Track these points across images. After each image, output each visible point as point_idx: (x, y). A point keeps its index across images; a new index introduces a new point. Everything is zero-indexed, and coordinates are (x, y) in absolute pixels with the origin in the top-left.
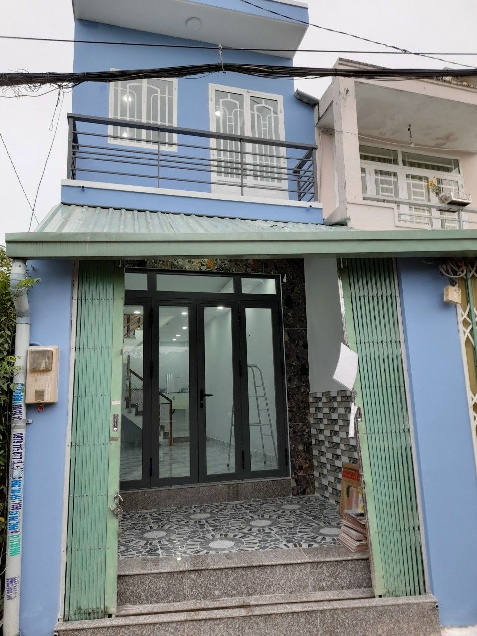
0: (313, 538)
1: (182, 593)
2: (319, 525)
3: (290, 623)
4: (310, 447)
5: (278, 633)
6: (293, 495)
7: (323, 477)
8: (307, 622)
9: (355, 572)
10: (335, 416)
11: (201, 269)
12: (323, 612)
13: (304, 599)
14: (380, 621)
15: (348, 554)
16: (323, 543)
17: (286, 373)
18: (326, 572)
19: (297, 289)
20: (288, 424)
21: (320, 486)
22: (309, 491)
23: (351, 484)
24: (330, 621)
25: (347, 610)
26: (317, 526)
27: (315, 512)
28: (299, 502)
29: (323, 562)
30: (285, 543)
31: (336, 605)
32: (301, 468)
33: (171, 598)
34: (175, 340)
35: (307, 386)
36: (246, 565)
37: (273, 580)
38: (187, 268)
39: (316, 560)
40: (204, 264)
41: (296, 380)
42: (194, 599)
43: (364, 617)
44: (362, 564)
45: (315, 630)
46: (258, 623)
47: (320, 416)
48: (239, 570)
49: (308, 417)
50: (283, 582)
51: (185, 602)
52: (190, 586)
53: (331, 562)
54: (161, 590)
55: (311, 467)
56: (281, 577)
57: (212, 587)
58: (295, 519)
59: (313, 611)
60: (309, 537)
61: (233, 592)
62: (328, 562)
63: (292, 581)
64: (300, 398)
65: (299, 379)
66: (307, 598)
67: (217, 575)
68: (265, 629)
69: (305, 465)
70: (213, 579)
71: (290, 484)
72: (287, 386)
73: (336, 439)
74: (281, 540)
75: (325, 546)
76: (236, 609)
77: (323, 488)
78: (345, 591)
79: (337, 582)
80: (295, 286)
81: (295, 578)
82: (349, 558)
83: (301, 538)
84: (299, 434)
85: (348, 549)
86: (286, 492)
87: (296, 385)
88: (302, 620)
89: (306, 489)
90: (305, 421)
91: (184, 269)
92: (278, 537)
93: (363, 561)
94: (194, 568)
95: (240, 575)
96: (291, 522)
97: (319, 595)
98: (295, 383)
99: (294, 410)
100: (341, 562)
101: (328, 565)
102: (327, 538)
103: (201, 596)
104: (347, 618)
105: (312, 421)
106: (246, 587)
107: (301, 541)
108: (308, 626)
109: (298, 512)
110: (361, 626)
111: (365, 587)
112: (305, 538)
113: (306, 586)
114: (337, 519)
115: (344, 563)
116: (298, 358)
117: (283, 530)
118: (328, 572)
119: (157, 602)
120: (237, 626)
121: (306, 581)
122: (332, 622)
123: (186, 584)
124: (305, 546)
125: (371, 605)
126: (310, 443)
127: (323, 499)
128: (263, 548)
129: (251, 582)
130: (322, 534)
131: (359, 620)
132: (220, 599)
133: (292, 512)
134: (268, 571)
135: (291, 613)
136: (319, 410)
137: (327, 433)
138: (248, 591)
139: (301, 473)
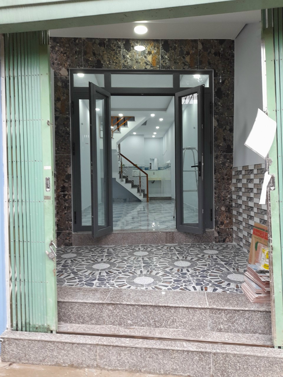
0: (219, 283)
1: (102, 319)
2: (228, 270)
3: (185, 358)
4: (231, 208)
5: (175, 364)
6: (215, 242)
7: (239, 231)
8: (201, 360)
9: (252, 320)
10: (251, 186)
11: (146, 68)
12: (216, 354)
13: (201, 339)
14: (271, 370)
15: (246, 304)
16: (226, 289)
17: (214, 152)
18: (224, 317)
19: (227, 82)
20: (214, 191)
21: (237, 238)
22: (228, 240)
23: (259, 241)
24: (222, 362)
25: (239, 356)
26: (226, 271)
27: (228, 258)
28: (219, 248)
29: (222, 310)
30: (194, 285)
31: (229, 349)
32: (222, 223)
33: (93, 322)
34: (154, 136)
35: (231, 162)
36: (154, 304)
37: (176, 318)
38: (135, 68)
39: (215, 307)
40: (149, 63)
41: (222, 157)
42: (111, 324)
43: (255, 363)
44: (259, 315)
45: (207, 367)
46: (157, 355)
47: (240, 185)
48: (148, 308)
49: (230, 186)
50: (185, 320)
51: (104, 326)
52: (108, 315)
53: (229, 310)
54: (86, 315)
55: (231, 223)
56: (183, 317)
57: (125, 317)
58: (210, 263)
59: (206, 352)
60: (216, 282)
61: (143, 323)
62: (226, 310)
63: (193, 320)
64: (225, 172)
65: (225, 157)
66: (204, 337)
67: (130, 309)
68: (163, 360)
69: (226, 222)
70: (127, 311)
71: (214, 234)
72: (215, 162)
73: (251, 204)
74: (192, 282)
75: (228, 292)
76: (141, 340)
77: (238, 239)
78: (240, 335)
79: (234, 326)
80: (226, 79)
81: (196, 319)
82: (247, 309)
83: (209, 281)
84: (222, 198)
85: (247, 299)
86: (210, 240)
87: (222, 161)
88: (196, 357)
89: (226, 238)
90: (228, 189)
91: (132, 69)
92: (191, 278)
93: (260, 312)
94: (111, 302)
95: (148, 311)
96: (206, 265)
97: (216, 336)
98: (221, 160)
99: (219, 180)
100: (238, 311)
101: (226, 311)
102: (231, 284)
103: (117, 323)
104: (239, 362)
105: (233, 189)
106: (153, 320)
107: (208, 284)
108: (202, 363)
109: (215, 257)
110: (251, 371)
111: (260, 334)
112: (213, 282)
113: (205, 326)
114: (245, 266)
115: (241, 312)
116: (225, 140)
117: (197, 272)
118: (226, 317)
119: (83, 323)
120: (139, 354)
121: (205, 322)
122: (223, 363)
123: (105, 313)
124: (210, 290)
125: (262, 355)
126: (231, 206)
127: (239, 247)
128: (174, 288)
129: (157, 317)
130: (228, 280)
131: (250, 365)
132: (132, 327)
133: (210, 256)
134: (173, 311)
135: (186, 351)
136: (239, 180)
137: (244, 198)
138: (155, 324)
139: (223, 227)
